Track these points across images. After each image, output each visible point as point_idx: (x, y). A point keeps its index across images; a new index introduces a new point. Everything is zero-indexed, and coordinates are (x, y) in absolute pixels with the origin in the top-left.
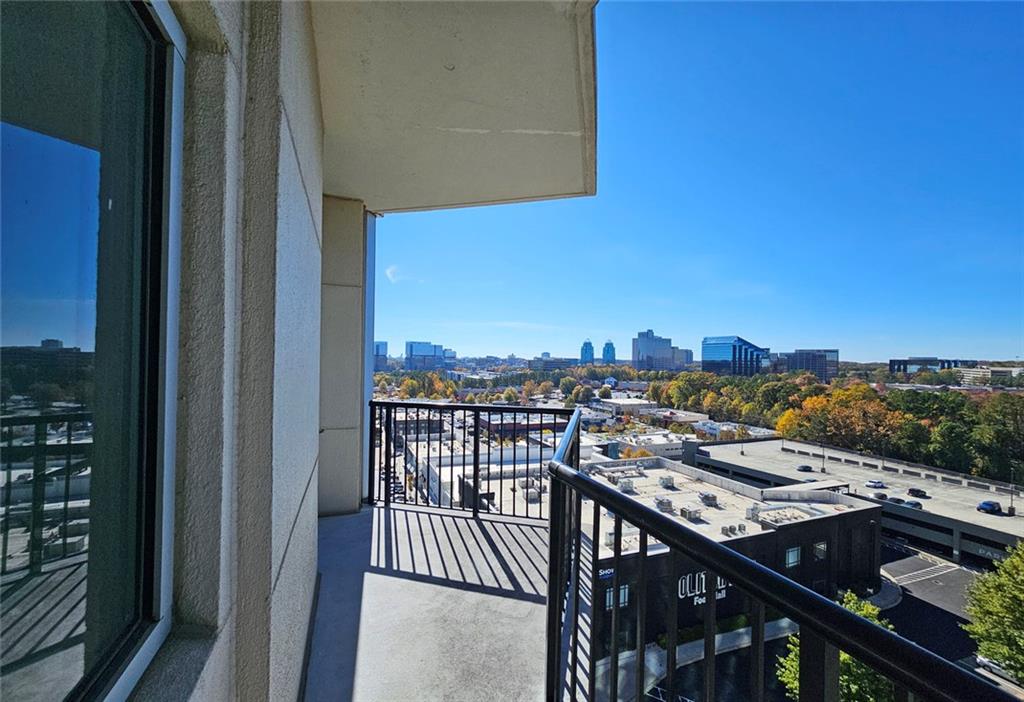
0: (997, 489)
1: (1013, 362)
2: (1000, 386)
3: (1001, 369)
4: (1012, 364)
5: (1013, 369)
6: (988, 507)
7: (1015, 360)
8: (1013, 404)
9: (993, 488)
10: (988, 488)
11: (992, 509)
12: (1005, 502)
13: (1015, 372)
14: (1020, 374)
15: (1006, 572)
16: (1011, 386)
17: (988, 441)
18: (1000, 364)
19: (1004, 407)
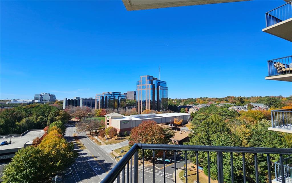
0: (6, 137)
1: (6, 100)
2: (3, 107)
3: (3, 102)
4: (6, 101)
5: (7, 102)
6: (4, 144)
7: (6, 99)
8: (9, 112)
9: (4, 137)
10: (3, 138)
11: (5, 144)
12: (8, 140)
13: (7, 103)
14: (9, 103)
15: (15, 160)
16: (6, 107)
17: (2, 124)
18: (3, 101)
19: (7, 113)
